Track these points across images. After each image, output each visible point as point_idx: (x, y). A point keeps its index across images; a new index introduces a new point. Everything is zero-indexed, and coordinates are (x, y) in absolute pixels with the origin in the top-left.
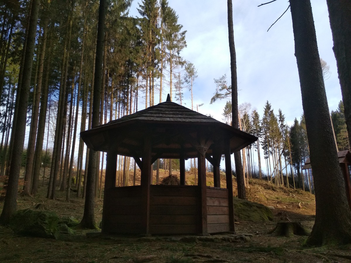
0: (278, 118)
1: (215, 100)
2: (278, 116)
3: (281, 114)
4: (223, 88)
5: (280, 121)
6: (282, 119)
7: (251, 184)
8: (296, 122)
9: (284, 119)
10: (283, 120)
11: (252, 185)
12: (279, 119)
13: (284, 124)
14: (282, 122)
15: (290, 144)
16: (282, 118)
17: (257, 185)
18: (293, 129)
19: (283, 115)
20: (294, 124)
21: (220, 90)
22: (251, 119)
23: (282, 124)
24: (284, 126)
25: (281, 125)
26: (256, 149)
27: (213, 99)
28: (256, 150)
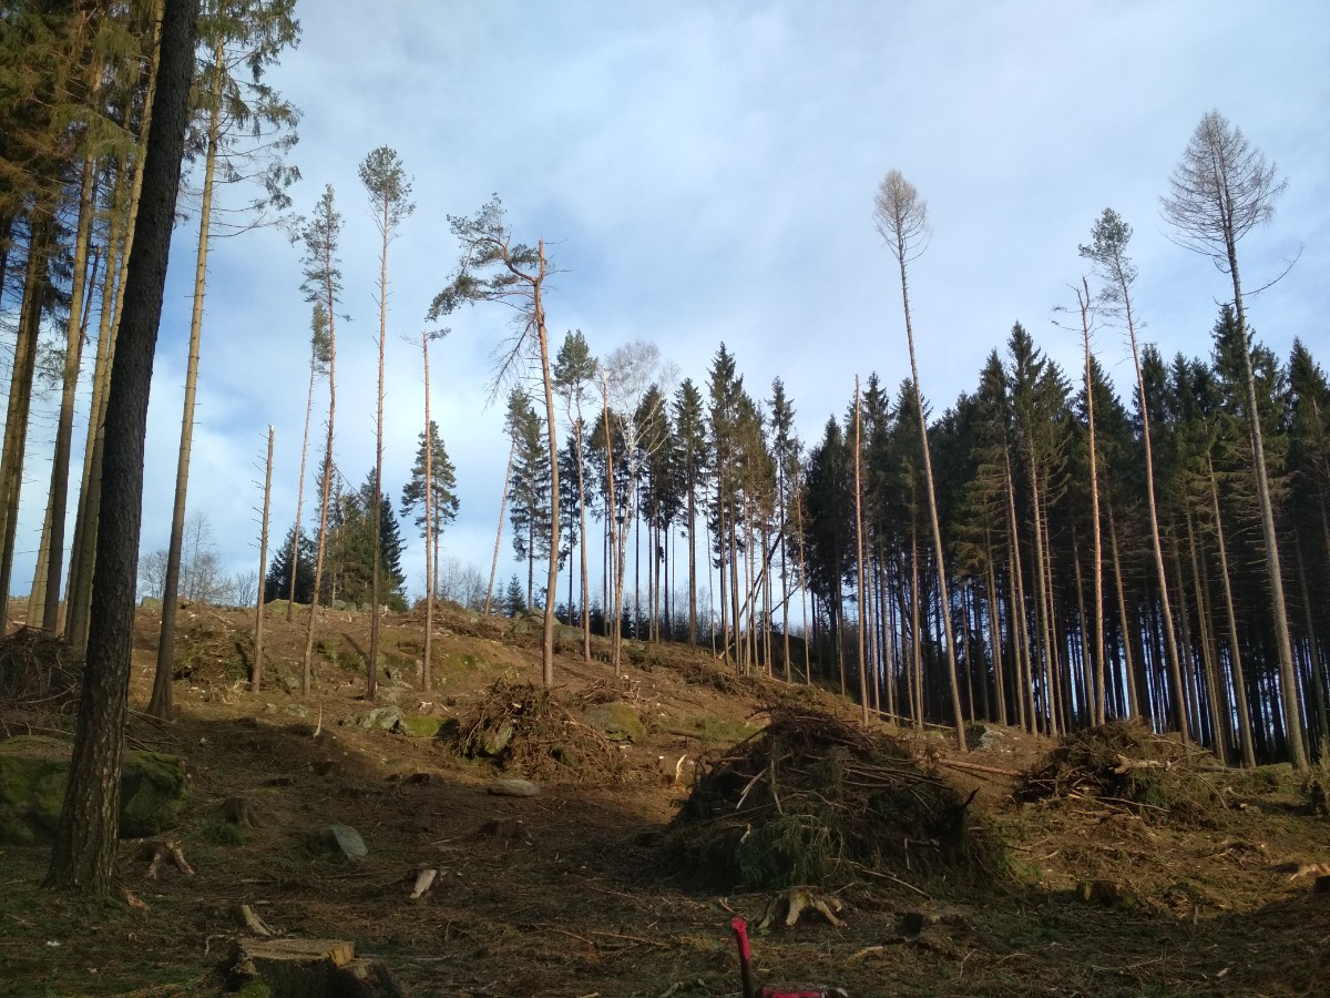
0: (768, 413)
1: (450, 307)
2: (770, 403)
3: (780, 397)
4: (488, 257)
5: (774, 424)
6: (783, 416)
7: (640, 665)
8: (832, 430)
9: (791, 415)
10: (786, 420)
11: (643, 668)
12: (773, 417)
13: (788, 438)
14: (781, 427)
15: (803, 514)
16: (785, 415)
17: (660, 668)
18: (820, 456)
19: (789, 403)
20: (826, 438)
21: (477, 263)
22: (671, 414)
23: (782, 437)
24: (789, 444)
25: (779, 438)
26: (685, 529)
27: (445, 302)
28: (683, 534)
